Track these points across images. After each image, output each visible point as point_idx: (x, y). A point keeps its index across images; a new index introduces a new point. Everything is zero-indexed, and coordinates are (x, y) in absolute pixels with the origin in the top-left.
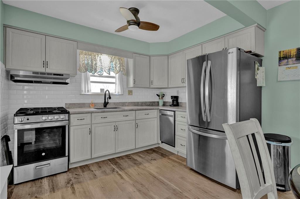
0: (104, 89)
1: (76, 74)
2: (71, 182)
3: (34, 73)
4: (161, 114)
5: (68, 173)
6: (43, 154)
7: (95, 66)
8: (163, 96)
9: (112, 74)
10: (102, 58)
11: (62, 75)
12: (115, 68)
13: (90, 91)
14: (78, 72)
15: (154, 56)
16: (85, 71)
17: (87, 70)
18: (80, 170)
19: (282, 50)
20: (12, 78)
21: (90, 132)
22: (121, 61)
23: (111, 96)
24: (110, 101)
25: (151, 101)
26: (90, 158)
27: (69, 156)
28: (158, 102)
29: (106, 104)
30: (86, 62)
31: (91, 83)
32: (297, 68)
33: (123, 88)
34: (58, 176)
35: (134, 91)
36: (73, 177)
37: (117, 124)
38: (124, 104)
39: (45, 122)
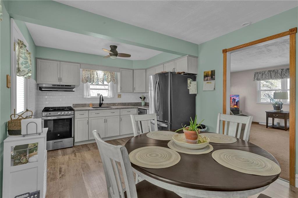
0: (100, 94)
1: (79, 85)
2: (74, 152)
3: (53, 85)
4: (139, 112)
5: (73, 148)
6: (59, 135)
7: (93, 78)
8: (145, 98)
9: (105, 83)
10: (98, 73)
11: (71, 86)
12: (108, 79)
13: (90, 96)
14: (81, 83)
15: (136, 70)
16: (86, 82)
17: (87, 81)
18: (81, 147)
19: (205, 71)
20: (40, 89)
21: (88, 123)
22: (112, 74)
23: (103, 99)
24: (103, 102)
25: (136, 102)
26: (88, 140)
27: (74, 137)
28: (141, 103)
29: (101, 105)
30: (87, 76)
31: (90, 90)
32: (211, 83)
33: (114, 93)
34: (67, 149)
35: (122, 94)
36: (76, 150)
37: (106, 118)
38: (114, 104)
39: (60, 115)
